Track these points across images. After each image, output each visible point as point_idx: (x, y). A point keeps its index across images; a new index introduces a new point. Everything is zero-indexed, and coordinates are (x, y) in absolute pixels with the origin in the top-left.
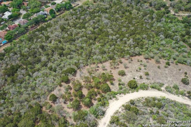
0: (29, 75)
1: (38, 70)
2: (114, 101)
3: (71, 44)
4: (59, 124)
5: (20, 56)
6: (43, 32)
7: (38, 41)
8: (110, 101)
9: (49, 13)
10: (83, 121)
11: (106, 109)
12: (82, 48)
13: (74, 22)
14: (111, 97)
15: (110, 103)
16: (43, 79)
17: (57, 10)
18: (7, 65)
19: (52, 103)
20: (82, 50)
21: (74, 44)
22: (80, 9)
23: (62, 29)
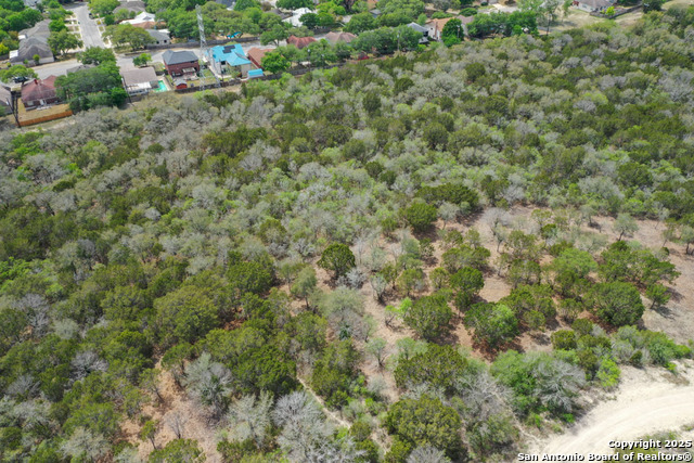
0: (286, 169)
1: (326, 162)
2: (653, 380)
3: (491, 122)
4: (320, 365)
5: (285, 112)
6: (396, 69)
7: (367, 88)
8: (627, 372)
9: (438, 35)
10: (442, 389)
11: (596, 402)
12: (537, 143)
13: (531, 67)
14: (645, 353)
15: (625, 380)
16: (327, 192)
17: (474, 30)
18: (229, 124)
19: (326, 282)
20: (534, 151)
21: (504, 128)
22: (569, 38)
23: (473, 72)
